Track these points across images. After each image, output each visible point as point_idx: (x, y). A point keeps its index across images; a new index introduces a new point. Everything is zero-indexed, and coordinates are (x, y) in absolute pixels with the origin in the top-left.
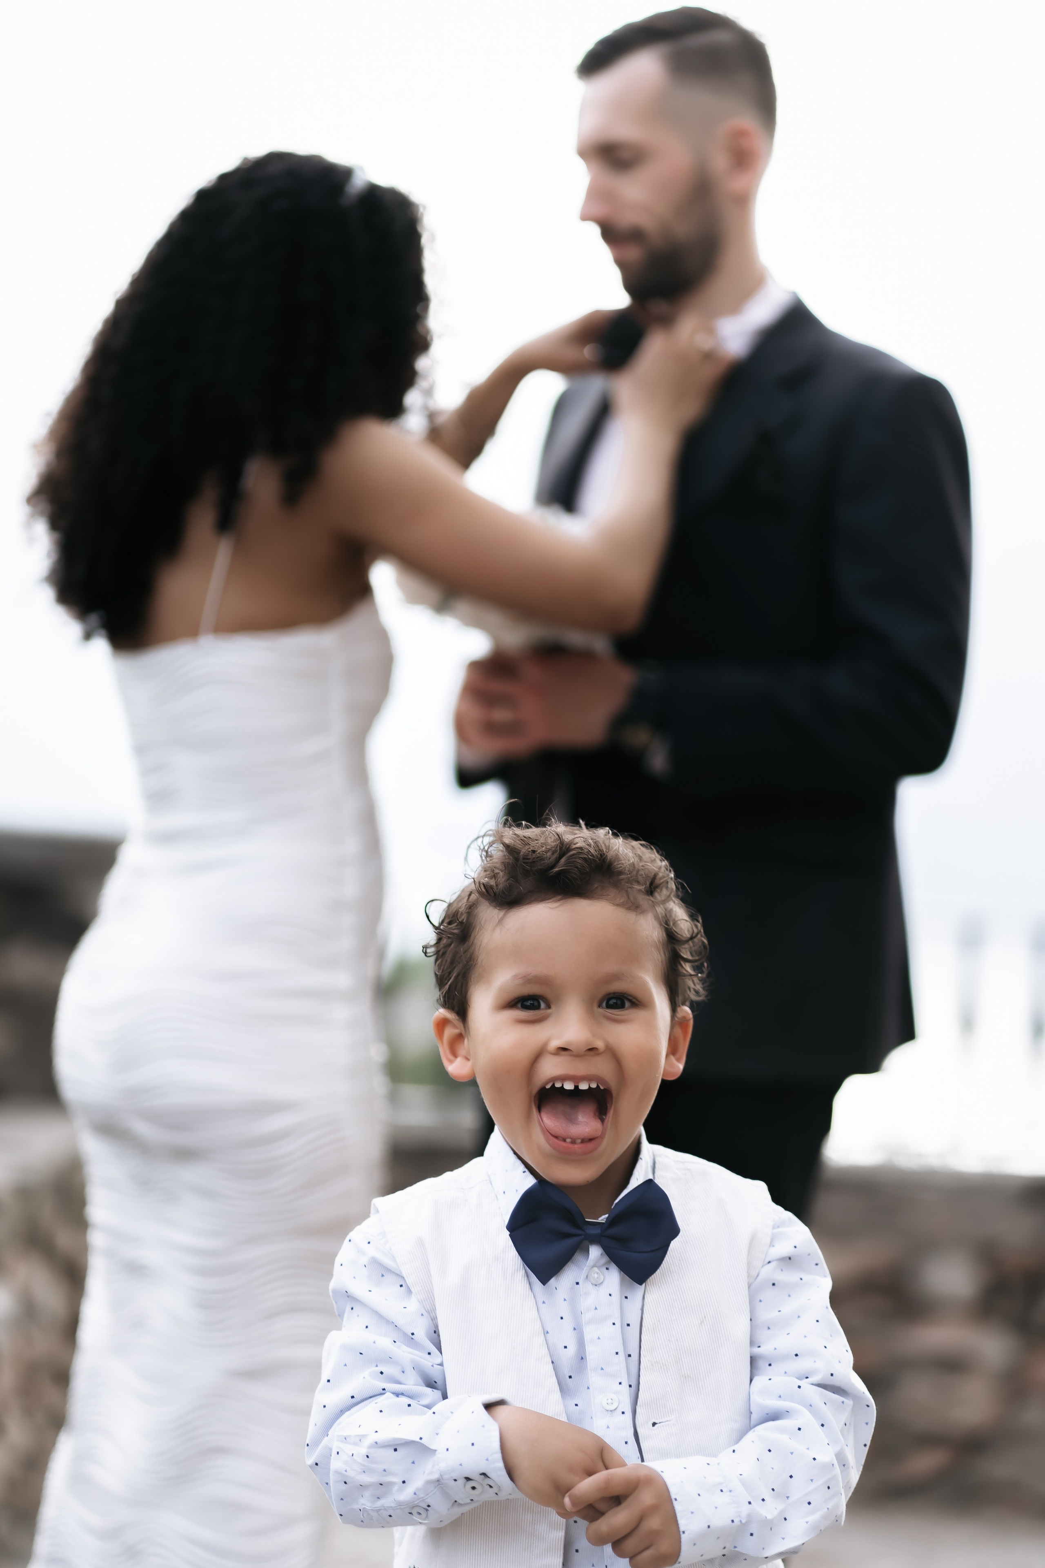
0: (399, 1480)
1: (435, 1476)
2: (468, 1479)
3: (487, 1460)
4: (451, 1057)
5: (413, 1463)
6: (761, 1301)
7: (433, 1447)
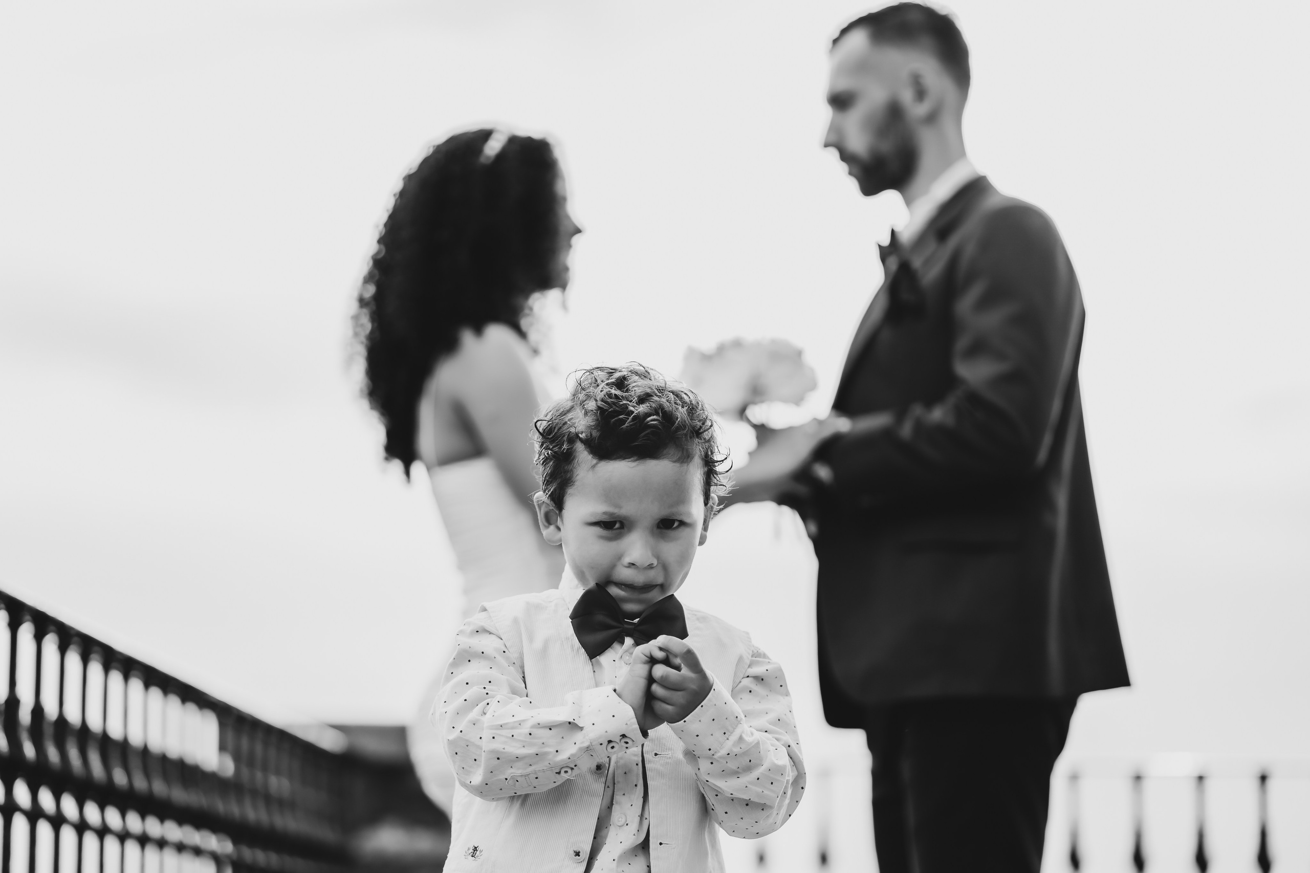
0: (553, 750)
1: (586, 744)
2: (610, 742)
3: (627, 724)
4: (546, 524)
5: (563, 738)
6: (741, 699)
7: (581, 725)
